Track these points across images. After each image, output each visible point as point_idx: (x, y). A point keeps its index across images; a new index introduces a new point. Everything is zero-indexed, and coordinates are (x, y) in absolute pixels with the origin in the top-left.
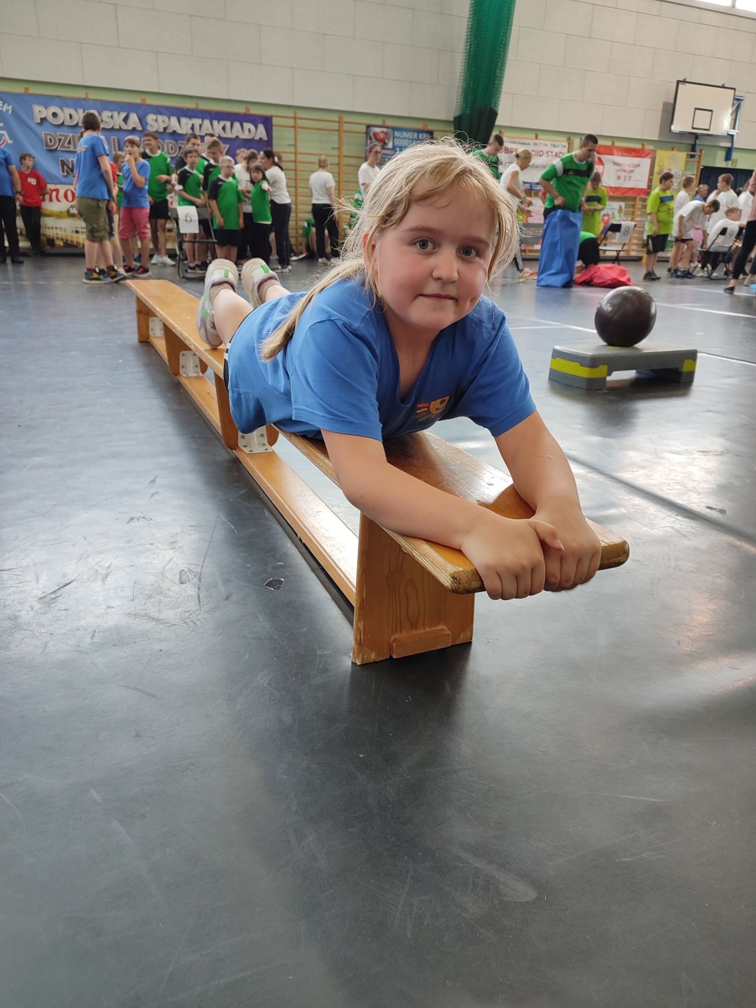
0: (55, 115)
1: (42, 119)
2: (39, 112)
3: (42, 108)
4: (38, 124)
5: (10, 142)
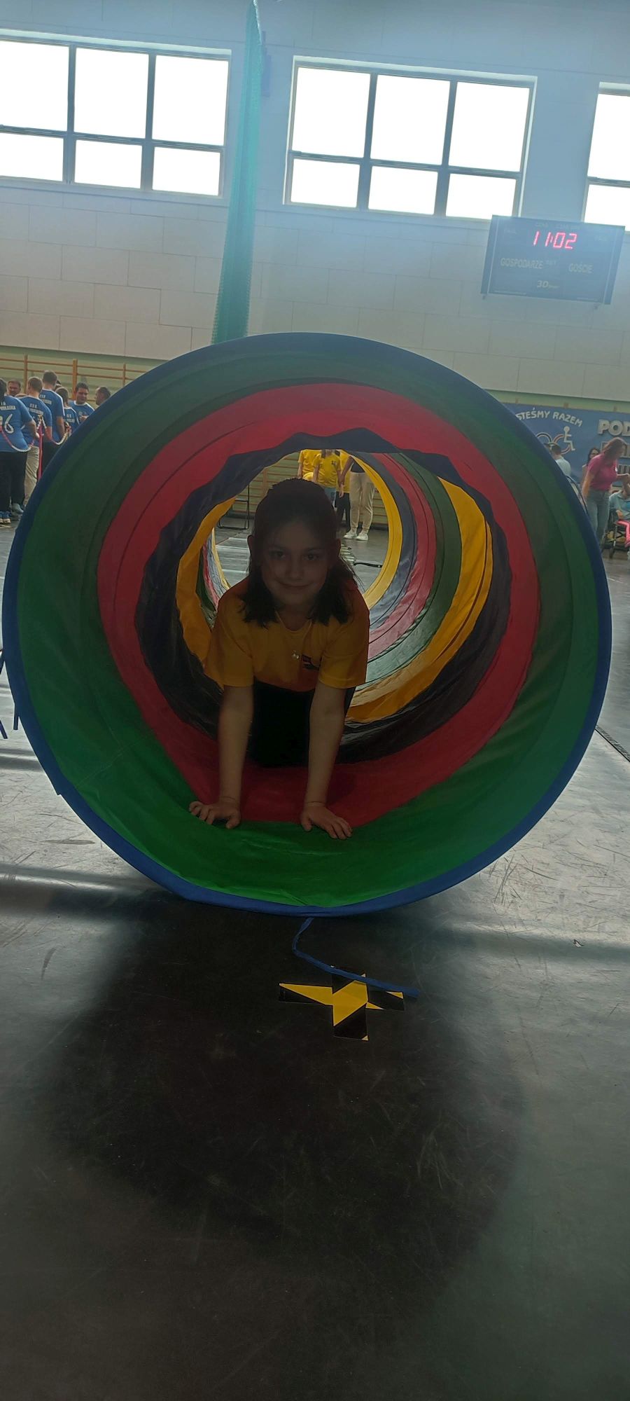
0: (616, 428)
1: (604, 431)
2: (603, 424)
3: (607, 422)
4: (602, 435)
5: (574, 450)
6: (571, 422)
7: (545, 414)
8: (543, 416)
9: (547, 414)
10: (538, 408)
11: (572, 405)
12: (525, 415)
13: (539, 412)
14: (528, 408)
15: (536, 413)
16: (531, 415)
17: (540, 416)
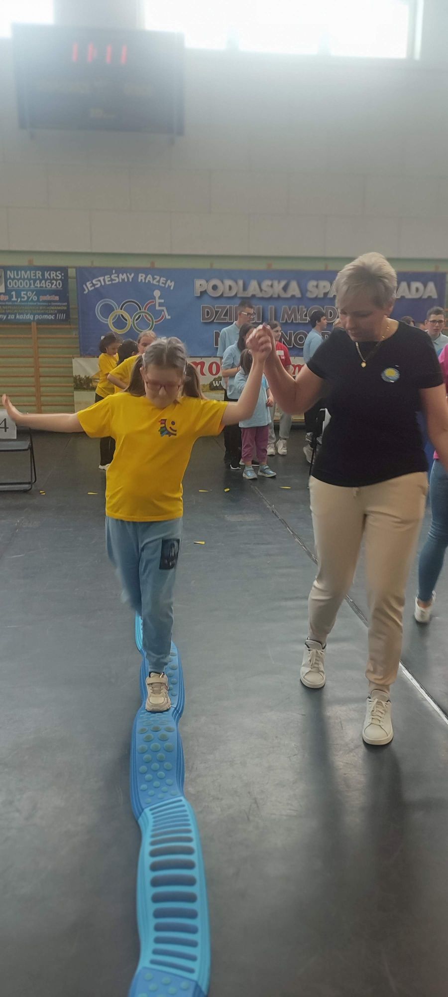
0: (215, 287)
1: (201, 293)
2: (200, 284)
3: (203, 282)
4: (198, 297)
5: (169, 317)
6: (161, 284)
7: (128, 278)
8: (126, 280)
9: (131, 277)
10: (120, 271)
11: (159, 264)
12: (104, 280)
13: (120, 275)
14: (107, 271)
15: (118, 277)
16: (112, 280)
17: (123, 280)
